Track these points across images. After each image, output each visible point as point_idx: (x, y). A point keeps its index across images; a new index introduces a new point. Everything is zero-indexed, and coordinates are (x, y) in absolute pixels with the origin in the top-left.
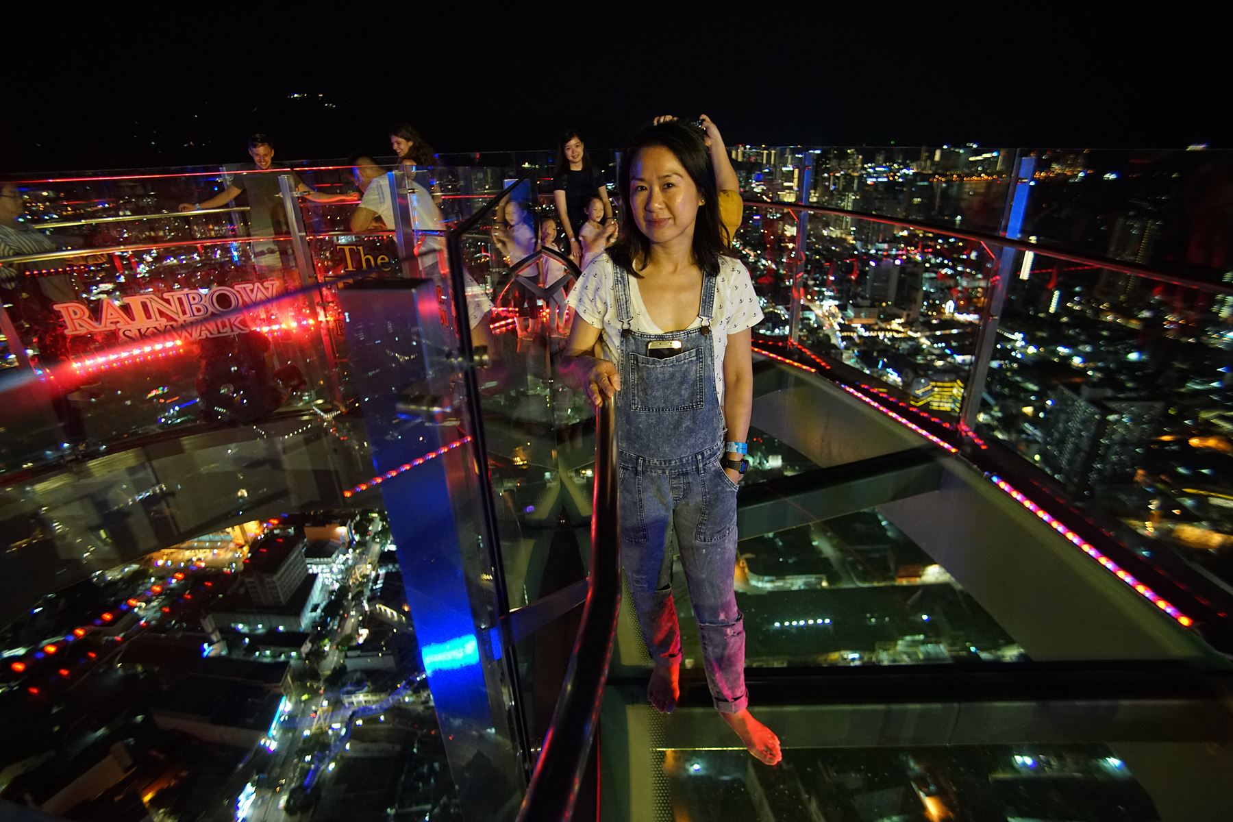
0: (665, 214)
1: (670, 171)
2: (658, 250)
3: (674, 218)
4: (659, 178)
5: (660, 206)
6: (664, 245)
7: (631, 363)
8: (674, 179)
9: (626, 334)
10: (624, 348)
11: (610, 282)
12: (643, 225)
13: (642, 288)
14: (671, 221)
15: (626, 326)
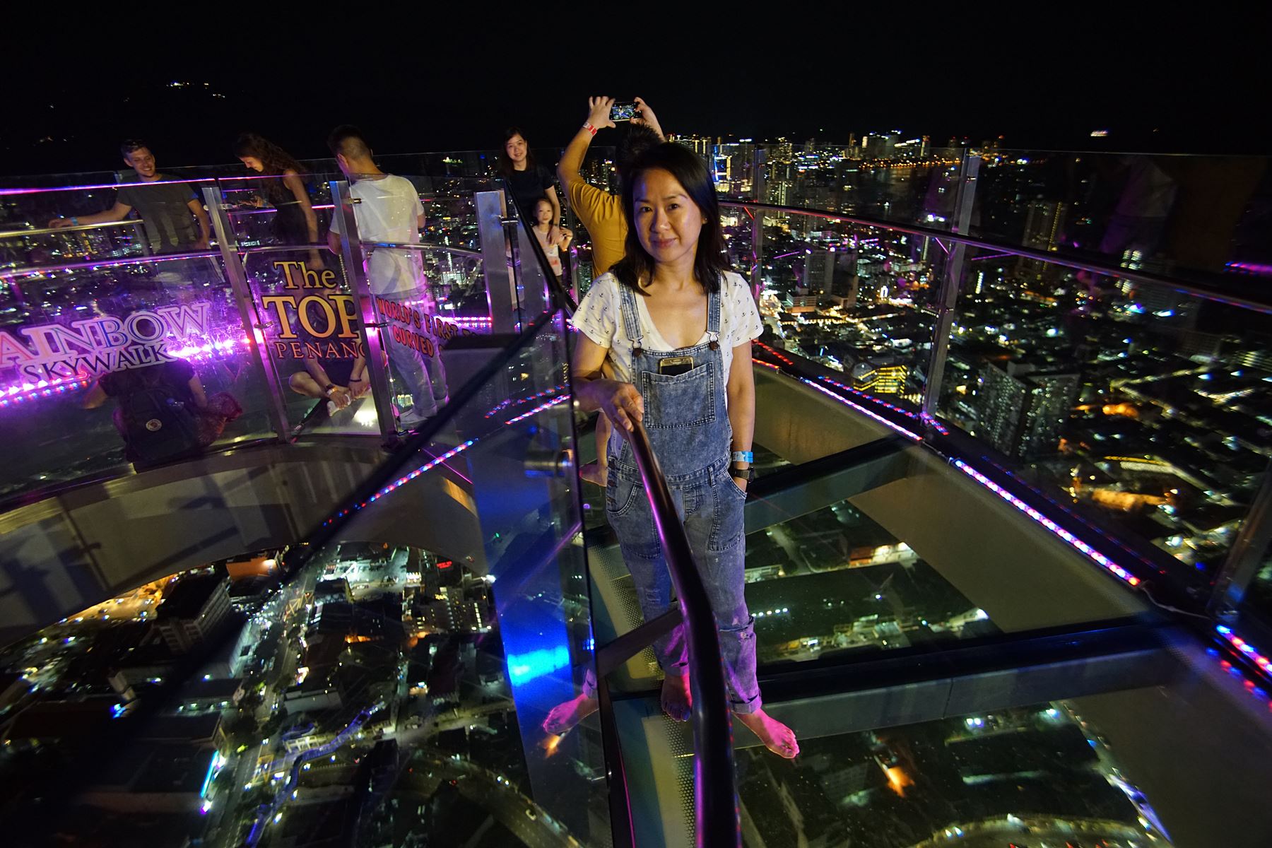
0: (672, 235)
1: (675, 192)
2: (664, 270)
3: (680, 238)
4: (664, 199)
5: (665, 227)
6: (670, 264)
7: (645, 382)
8: (679, 200)
9: (637, 352)
10: (635, 367)
11: (618, 301)
12: (648, 245)
13: (651, 307)
14: (677, 242)
15: (636, 345)
